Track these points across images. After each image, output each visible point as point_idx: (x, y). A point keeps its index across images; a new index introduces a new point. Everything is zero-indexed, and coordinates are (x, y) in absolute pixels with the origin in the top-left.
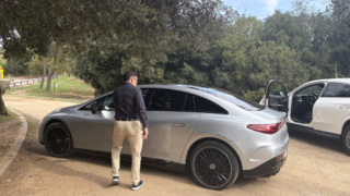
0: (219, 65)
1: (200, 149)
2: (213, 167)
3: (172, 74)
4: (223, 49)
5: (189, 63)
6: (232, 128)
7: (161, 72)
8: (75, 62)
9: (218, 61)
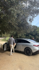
0: (37, 35)
1: (26, 49)
2: (28, 52)
3: (27, 37)
4: (37, 32)
5: (30, 34)
6: (31, 45)
7: (25, 36)
8: (10, 35)
9: (36, 34)
